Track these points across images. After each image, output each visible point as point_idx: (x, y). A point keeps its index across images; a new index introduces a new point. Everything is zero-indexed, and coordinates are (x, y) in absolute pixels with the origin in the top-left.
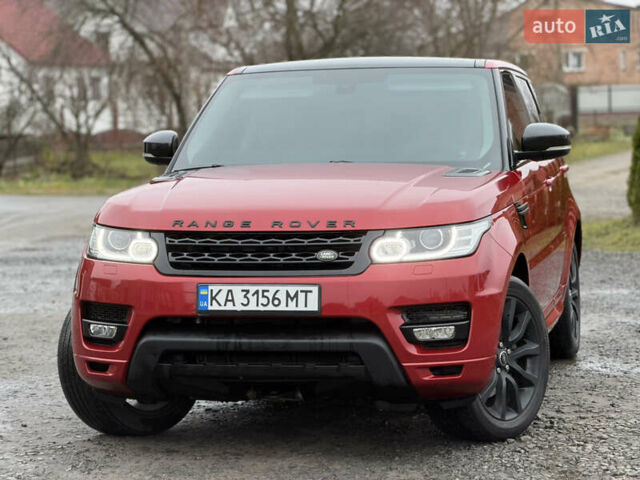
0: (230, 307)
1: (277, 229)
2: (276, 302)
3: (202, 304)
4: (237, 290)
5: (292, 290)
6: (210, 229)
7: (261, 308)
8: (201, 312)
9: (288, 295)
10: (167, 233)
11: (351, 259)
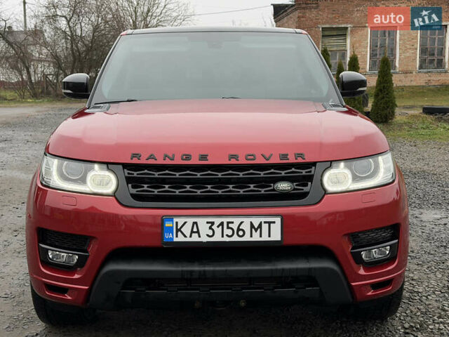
0: (195, 238)
1: (233, 162)
2: (241, 233)
3: (167, 236)
5: (256, 221)
6: (168, 162)
7: (226, 239)
8: (167, 243)
9: (252, 226)
10: (125, 166)
11: (306, 189)
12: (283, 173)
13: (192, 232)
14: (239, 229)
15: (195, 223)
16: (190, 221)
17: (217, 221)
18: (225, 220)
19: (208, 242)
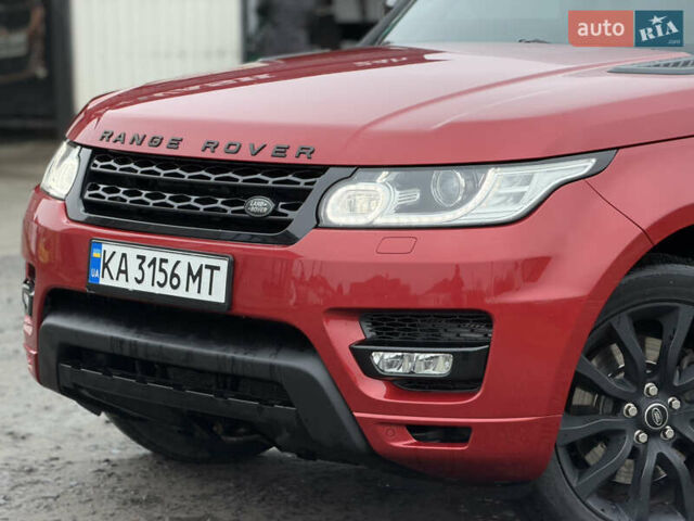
2: (175, 281)
3: (93, 274)
4: (132, 255)
6: (135, 147)
9: (190, 270)
10: (95, 151)
12: (271, 182)
13: (120, 271)
14: (173, 274)
16: (120, 250)
18: (159, 255)
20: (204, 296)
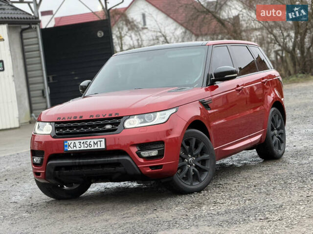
0: (75, 149)
1: (91, 118)
2: (90, 146)
3: (66, 148)
4: (77, 142)
5: (95, 141)
6: (69, 120)
7: (85, 148)
8: (66, 151)
9: (94, 143)
10: (56, 123)
11: (117, 127)
12: (109, 122)
13: (74, 146)
14: (90, 144)
15: (75, 143)
16: (73, 142)
17: (82, 141)
18: (85, 141)
19: (79, 150)
20: (99, 147)
